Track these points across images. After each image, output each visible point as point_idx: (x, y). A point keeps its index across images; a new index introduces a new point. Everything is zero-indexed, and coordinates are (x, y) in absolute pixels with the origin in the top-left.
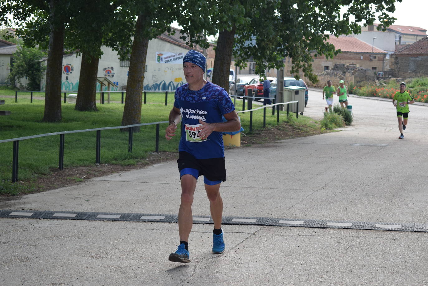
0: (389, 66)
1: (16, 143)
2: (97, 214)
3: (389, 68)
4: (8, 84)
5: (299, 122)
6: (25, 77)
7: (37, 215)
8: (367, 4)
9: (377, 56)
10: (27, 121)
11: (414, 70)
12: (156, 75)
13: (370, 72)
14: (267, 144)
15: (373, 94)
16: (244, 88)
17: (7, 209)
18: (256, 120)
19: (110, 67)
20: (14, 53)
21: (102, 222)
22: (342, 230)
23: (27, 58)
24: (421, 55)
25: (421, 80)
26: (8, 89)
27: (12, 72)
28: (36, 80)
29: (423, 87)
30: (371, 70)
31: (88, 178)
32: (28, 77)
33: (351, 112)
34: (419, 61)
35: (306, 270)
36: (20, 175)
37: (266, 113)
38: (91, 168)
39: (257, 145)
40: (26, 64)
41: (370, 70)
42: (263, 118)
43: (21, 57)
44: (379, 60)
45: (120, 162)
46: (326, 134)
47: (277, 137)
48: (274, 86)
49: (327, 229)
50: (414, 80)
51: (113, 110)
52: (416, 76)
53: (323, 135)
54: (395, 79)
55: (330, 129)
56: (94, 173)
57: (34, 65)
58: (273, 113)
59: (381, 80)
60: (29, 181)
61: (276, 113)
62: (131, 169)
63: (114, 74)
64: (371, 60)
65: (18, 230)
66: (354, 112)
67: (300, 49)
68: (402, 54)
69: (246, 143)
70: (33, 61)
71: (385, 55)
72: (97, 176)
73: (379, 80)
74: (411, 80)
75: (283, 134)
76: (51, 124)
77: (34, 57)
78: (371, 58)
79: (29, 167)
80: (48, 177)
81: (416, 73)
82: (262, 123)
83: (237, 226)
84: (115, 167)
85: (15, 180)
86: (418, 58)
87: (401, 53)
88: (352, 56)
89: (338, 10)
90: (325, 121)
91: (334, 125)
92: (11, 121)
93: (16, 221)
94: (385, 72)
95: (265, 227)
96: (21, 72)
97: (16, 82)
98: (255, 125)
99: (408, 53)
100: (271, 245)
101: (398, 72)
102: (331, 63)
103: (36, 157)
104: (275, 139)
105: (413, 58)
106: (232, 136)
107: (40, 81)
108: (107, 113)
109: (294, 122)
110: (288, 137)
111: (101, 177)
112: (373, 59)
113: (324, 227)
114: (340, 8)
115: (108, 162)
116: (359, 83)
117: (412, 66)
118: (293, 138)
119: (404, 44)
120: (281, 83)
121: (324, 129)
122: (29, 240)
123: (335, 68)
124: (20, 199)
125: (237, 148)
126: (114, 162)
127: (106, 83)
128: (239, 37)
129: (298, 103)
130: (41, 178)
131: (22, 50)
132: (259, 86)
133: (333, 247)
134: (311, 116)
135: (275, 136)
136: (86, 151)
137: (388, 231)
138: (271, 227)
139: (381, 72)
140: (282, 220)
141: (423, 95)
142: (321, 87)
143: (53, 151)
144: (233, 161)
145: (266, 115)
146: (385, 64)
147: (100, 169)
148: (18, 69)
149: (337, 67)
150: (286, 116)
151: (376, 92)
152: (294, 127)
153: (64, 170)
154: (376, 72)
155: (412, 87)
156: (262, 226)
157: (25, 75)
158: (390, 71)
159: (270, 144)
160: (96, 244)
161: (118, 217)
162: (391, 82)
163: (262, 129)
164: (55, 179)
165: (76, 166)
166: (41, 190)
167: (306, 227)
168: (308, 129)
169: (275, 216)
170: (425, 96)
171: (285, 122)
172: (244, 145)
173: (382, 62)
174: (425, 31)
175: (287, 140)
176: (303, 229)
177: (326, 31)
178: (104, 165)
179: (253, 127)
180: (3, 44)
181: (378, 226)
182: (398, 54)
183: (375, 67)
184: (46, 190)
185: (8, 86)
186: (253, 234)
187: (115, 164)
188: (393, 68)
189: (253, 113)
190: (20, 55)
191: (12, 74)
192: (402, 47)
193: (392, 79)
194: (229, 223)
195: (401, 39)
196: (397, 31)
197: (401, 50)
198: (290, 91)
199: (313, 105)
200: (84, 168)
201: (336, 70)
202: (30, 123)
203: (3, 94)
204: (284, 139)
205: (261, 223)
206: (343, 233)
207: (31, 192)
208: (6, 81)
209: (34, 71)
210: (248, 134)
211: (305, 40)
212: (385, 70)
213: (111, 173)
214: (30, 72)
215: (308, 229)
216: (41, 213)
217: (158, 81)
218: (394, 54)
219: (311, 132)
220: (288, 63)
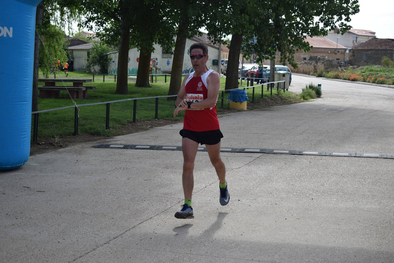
0: (348, 58)
1: (108, 105)
2: (163, 146)
3: (348, 59)
4: (86, 70)
5: (285, 95)
6: (97, 65)
7: (126, 147)
8: (332, 16)
9: (339, 50)
10: (105, 93)
11: (366, 60)
12: (186, 64)
13: (334, 61)
14: (265, 109)
15: (337, 77)
16: (247, 72)
17: (107, 143)
18: (257, 93)
19: (155, 58)
20: (90, 48)
21: (166, 151)
22: (312, 156)
23: (99, 52)
24: (371, 50)
25: (370, 67)
26: (85, 73)
27: (89, 61)
28: (105, 67)
29: (371, 72)
30: (336, 60)
31: (151, 127)
32: (99, 65)
33: (320, 88)
34: (369, 54)
35: (290, 175)
36: (110, 125)
37: (263, 89)
38: (153, 122)
39: (257, 109)
40: (98, 56)
41: (334, 60)
42: (261, 93)
43: (95, 52)
44: (341, 53)
45: (170, 119)
46: (303, 103)
47: (271, 104)
48: (268, 71)
49: (303, 155)
50: (365, 67)
51: (160, 86)
52: (367, 65)
53: (301, 103)
54: (352, 66)
55: (306, 99)
56: (155, 124)
57: (104, 56)
58: (268, 89)
59: (343, 68)
60: (116, 129)
61: (270, 89)
62: (178, 122)
63: (158, 63)
64: (336, 54)
65: (117, 154)
66: (323, 89)
67: (286, 46)
68: (357, 50)
69: (250, 108)
70: (103, 54)
71: (345, 50)
72: (157, 126)
73: (341, 67)
74: (363, 68)
75: (274, 102)
76: (121, 96)
77: (104, 51)
78: (336, 52)
79: (115, 120)
80: (127, 126)
81: (367, 63)
82: (260, 95)
83: (248, 153)
84: (168, 121)
85: (108, 127)
86: (368, 52)
87: (357, 48)
88: (322, 50)
89: (312, 20)
90: (303, 95)
91: (309, 97)
92: (95, 93)
93: (114, 150)
94: (345, 62)
95: (265, 154)
96: (95, 61)
97: (91, 68)
98: (256, 96)
99: (361, 48)
100: (269, 163)
101: (355, 62)
102: (308, 55)
103: (118, 115)
104: (269, 106)
105: (365, 52)
106: (241, 103)
107: (107, 67)
108: (157, 88)
109: (281, 95)
110: (278, 105)
111: (160, 127)
112: (337, 53)
113: (301, 154)
114: (314, 18)
115: (163, 118)
116: (327, 70)
117: (365, 58)
118: (281, 105)
119: (359, 42)
120: (273, 69)
121: (303, 99)
122: (125, 159)
123: (311, 59)
124: (113, 139)
125: (245, 111)
126: (167, 118)
127: (154, 69)
128: (245, 38)
129: (284, 82)
130: (123, 127)
131: (95, 47)
132: (257, 71)
133: (307, 164)
134: (294, 91)
135: (269, 104)
136: (147, 112)
137: (340, 156)
138: (268, 154)
139: (342, 62)
140: (276, 150)
141: (371, 78)
142: (300, 72)
143: (127, 111)
144: (242, 118)
145: (264, 90)
146: (345, 57)
147: (158, 122)
148: (93, 59)
149: (312, 58)
150: (277, 91)
151: (338, 75)
152: (282, 99)
153: (136, 122)
154: (339, 62)
155: (363, 72)
156: (263, 154)
157: (98, 63)
158: (349, 61)
159: (266, 109)
160: (165, 162)
161: (175, 148)
162: (349, 69)
163: (260, 99)
164: (132, 128)
165: (143, 120)
166: (124, 134)
167: (290, 154)
168: (292, 100)
169: (271, 148)
170: (372, 79)
171: (276, 95)
172: (249, 109)
173: (343, 55)
174: (374, 33)
175: (277, 106)
176: (288, 155)
177: (304, 33)
178: (160, 120)
179: (254, 98)
180: (81, 42)
181: (334, 154)
182: (355, 50)
183: (338, 58)
184: (127, 134)
185: (85, 71)
186: (258, 157)
187: (167, 120)
188: (351, 60)
189: (255, 88)
190: (94, 50)
191: (89, 63)
192: (357, 44)
193: (350, 66)
194: (243, 151)
195: (357, 39)
196: (355, 33)
197: (357, 47)
198: (279, 74)
199: (295, 84)
200: (148, 122)
201: (311, 60)
202: (108, 94)
203: (83, 77)
204: (276, 106)
205: (263, 152)
206: (312, 158)
207: (119, 135)
208: (85, 68)
209: (104, 61)
210: (251, 102)
211: (290, 39)
212: (346, 60)
213: (166, 125)
214: (101, 61)
215: (291, 155)
216: (128, 146)
217: (188, 67)
218: (352, 49)
219: (294, 102)
220: (278, 55)
